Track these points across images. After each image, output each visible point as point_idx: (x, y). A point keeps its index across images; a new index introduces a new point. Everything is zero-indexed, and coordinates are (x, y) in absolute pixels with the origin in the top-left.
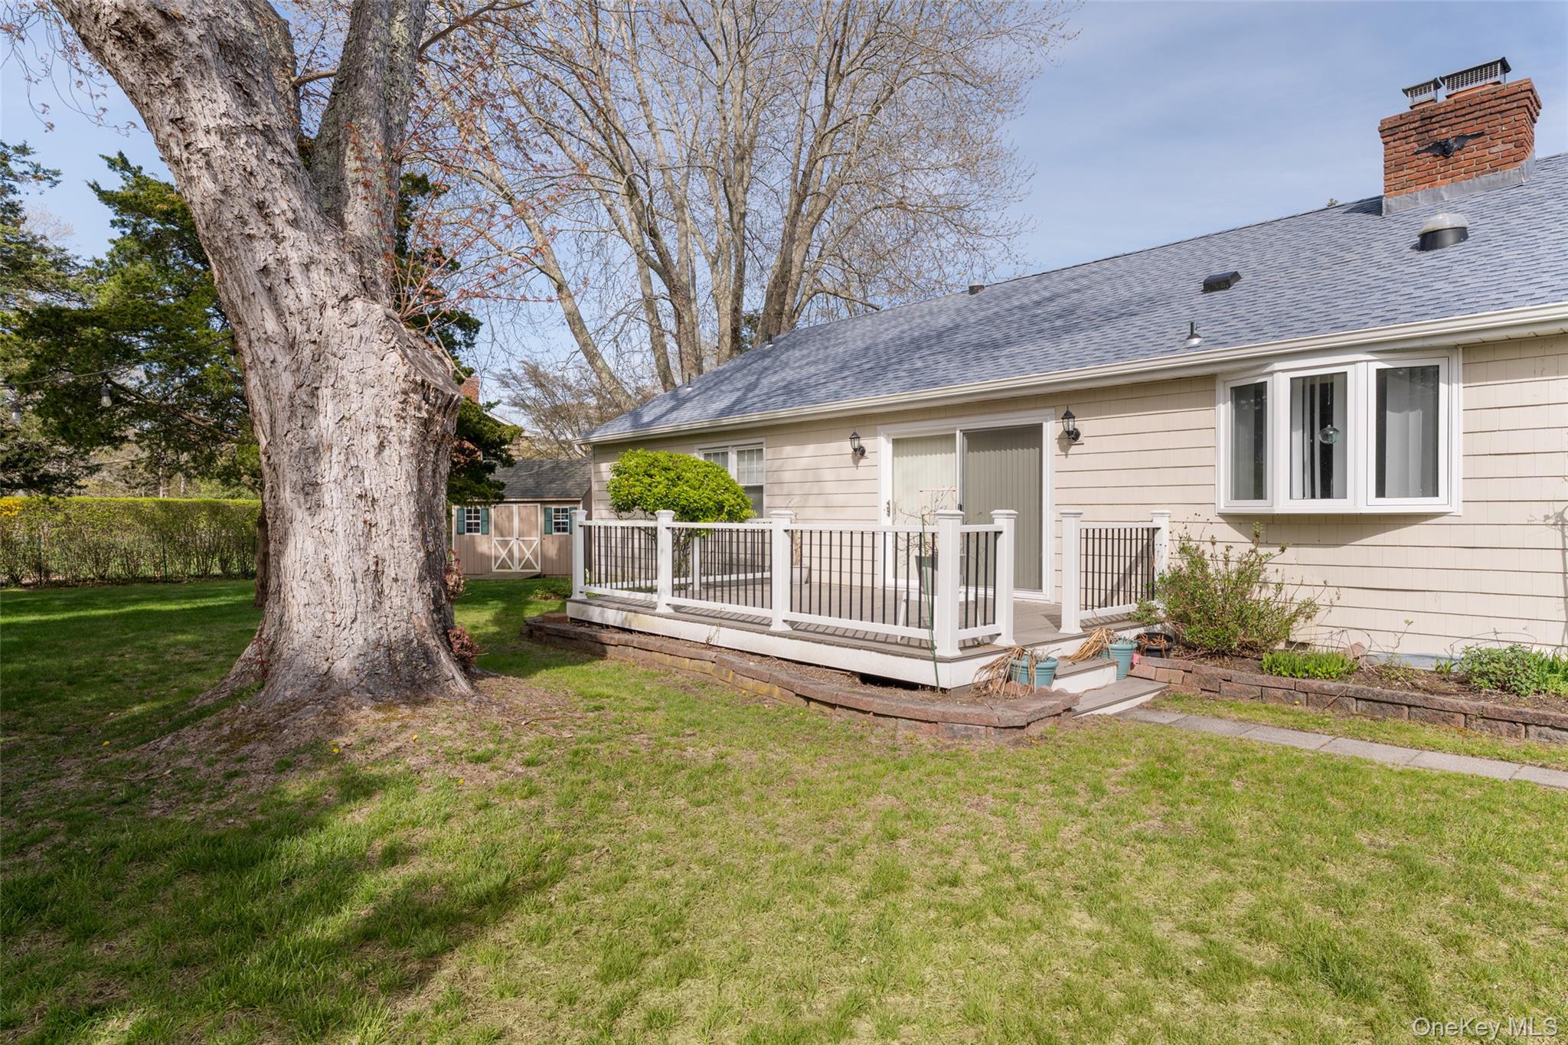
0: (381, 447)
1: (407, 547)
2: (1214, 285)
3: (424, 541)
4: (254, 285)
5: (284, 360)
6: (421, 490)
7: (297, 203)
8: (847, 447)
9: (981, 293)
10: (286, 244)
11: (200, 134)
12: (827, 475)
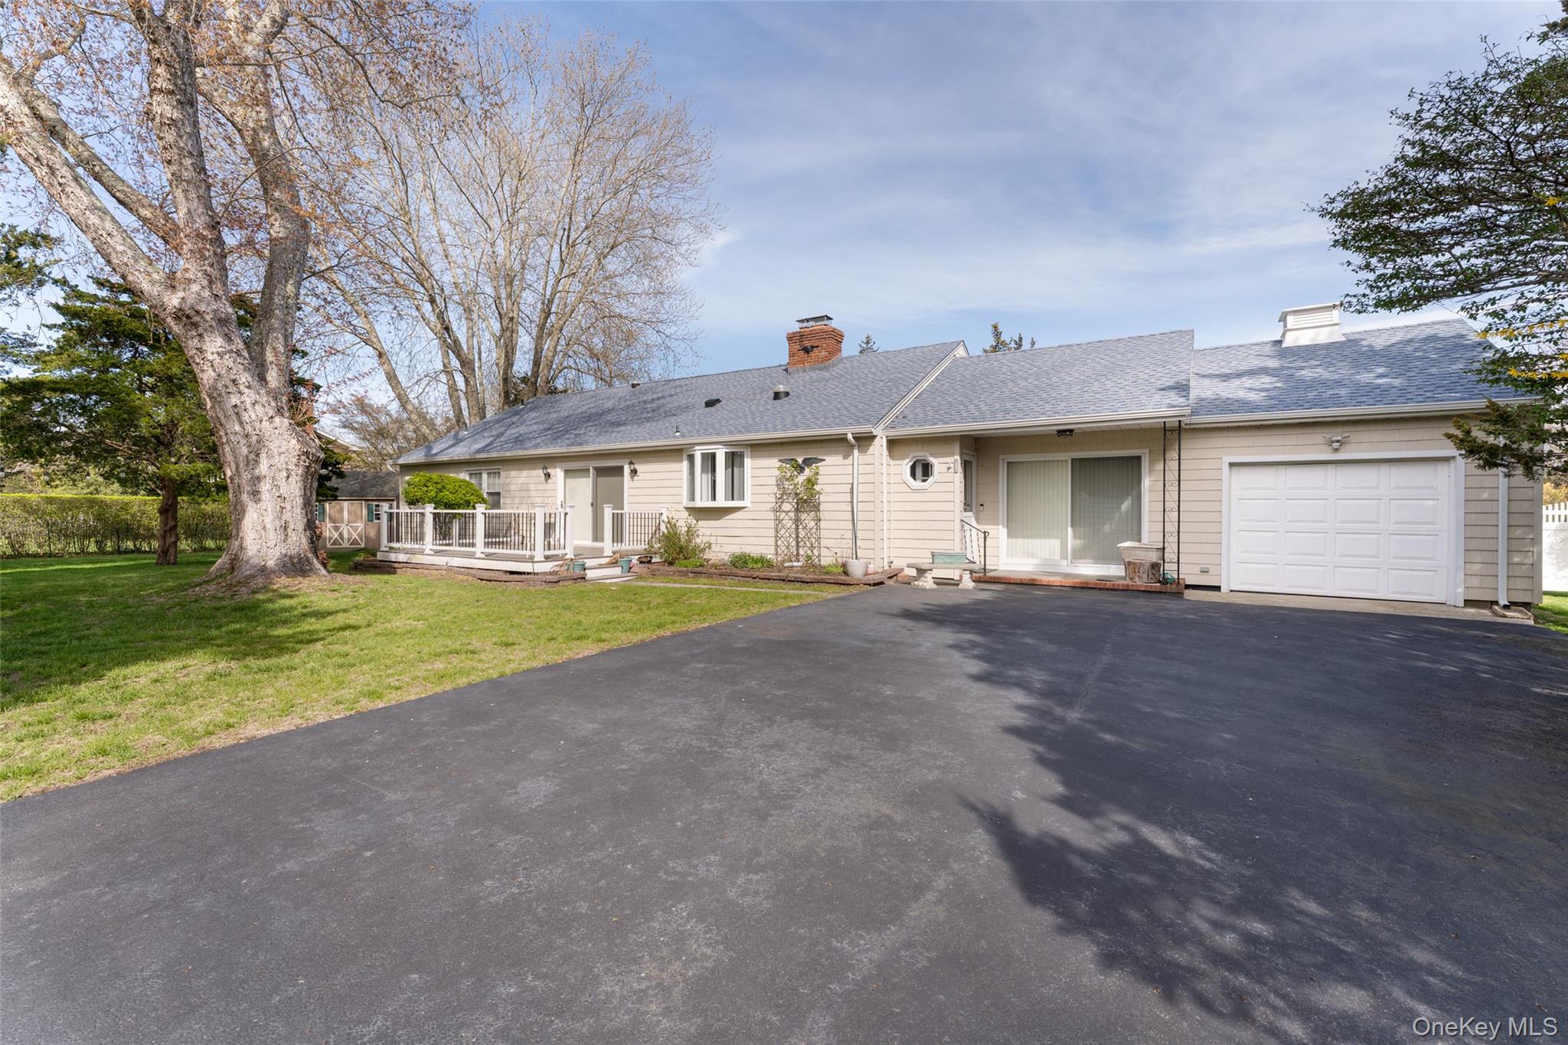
0: (288, 477)
1: (299, 517)
2: (710, 404)
3: (306, 515)
4: (230, 412)
5: (243, 441)
6: (305, 494)
7: (250, 379)
8: (540, 472)
9: (637, 387)
10: (245, 395)
11: (209, 354)
12: (532, 487)
